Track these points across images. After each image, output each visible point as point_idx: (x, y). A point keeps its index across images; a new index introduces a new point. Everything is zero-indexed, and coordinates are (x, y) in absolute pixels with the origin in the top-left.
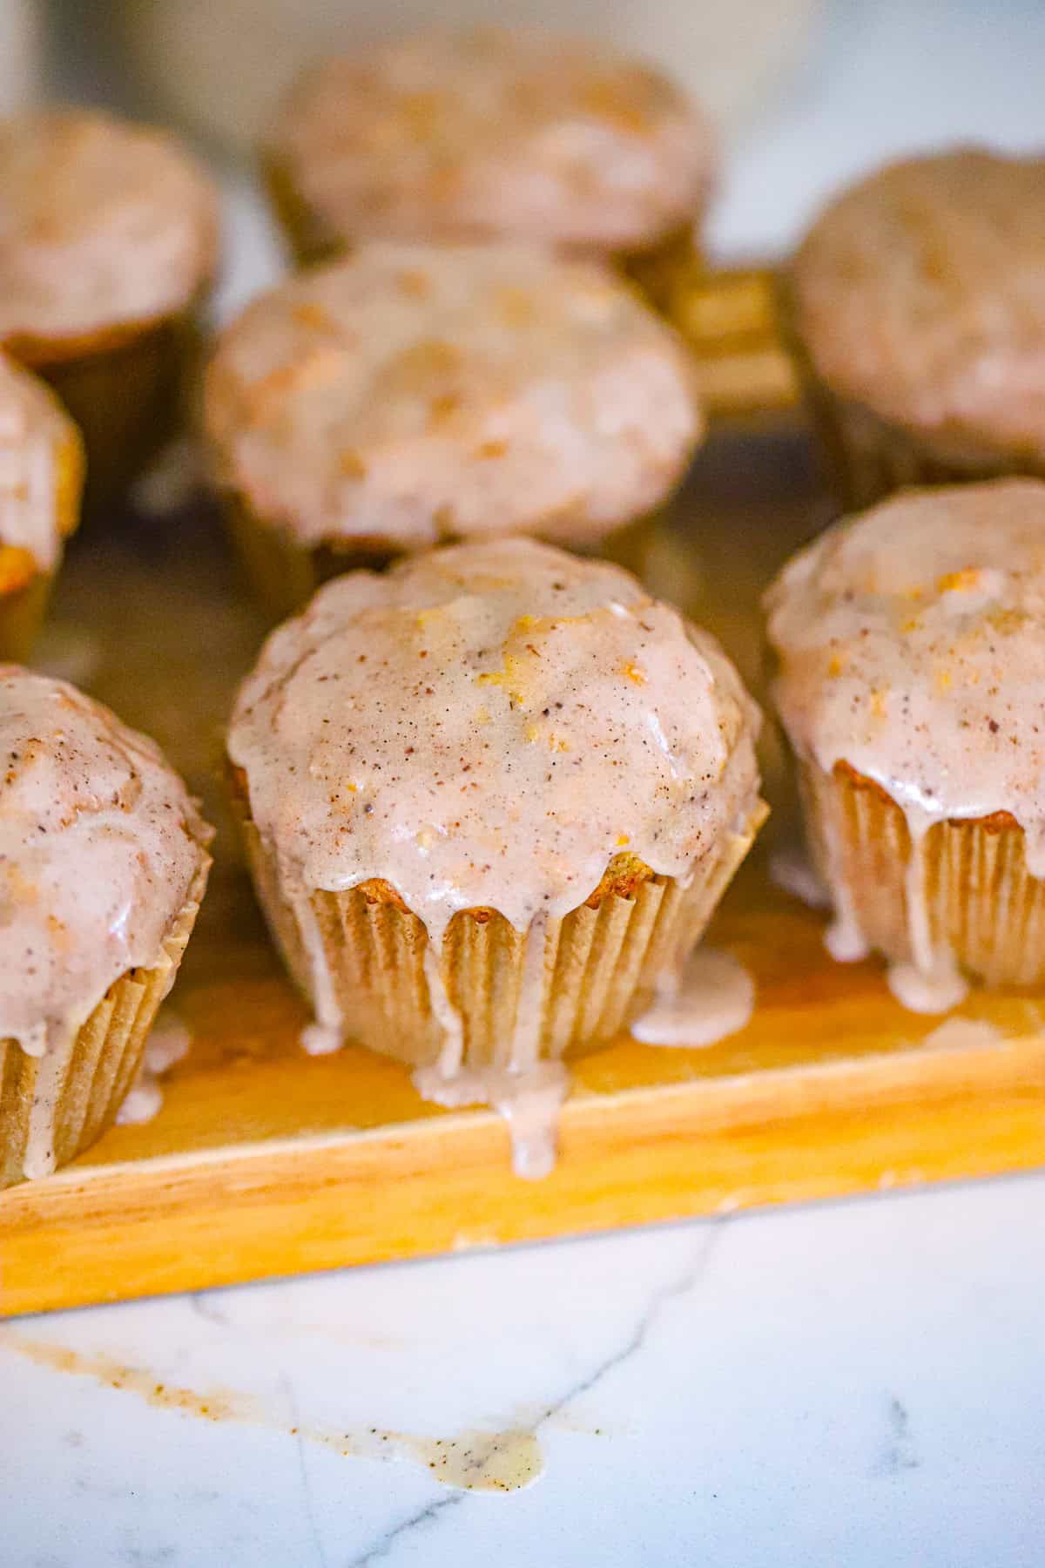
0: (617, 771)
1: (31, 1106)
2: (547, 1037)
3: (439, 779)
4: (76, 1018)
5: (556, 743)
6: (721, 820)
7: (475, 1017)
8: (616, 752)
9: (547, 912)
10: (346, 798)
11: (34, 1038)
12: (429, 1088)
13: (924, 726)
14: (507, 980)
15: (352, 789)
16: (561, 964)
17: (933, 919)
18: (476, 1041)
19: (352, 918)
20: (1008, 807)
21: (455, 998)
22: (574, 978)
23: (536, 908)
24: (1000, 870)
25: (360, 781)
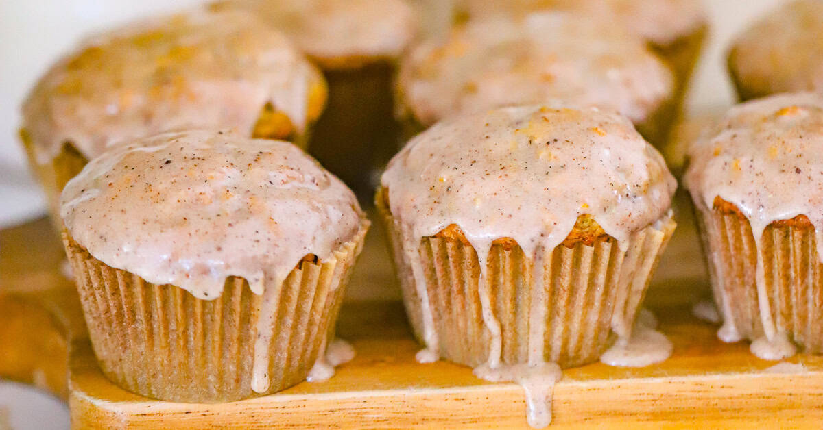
0: (584, 172)
1: (255, 338)
2: (548, 347)
3: (487, 172)
4: (281, 275)
5: (552, 157)
6: (644, 212)
7: (507, 328)
8: (584, 163)
9: (543, 248)
10: (438, 186)
11: (257, 280)
12: (481, 372)
13: (760, 173)
14: (524, 297)
15: (441, 180)
16: (553, 292)
17: (771, 302)
18: (508, 342)
19: (440, 259)
20: (804, 212)
21: (496, 312)
22: (562, 303)
23: (537, 241)
24: (805, 263)
25: (445, 176)
